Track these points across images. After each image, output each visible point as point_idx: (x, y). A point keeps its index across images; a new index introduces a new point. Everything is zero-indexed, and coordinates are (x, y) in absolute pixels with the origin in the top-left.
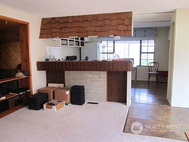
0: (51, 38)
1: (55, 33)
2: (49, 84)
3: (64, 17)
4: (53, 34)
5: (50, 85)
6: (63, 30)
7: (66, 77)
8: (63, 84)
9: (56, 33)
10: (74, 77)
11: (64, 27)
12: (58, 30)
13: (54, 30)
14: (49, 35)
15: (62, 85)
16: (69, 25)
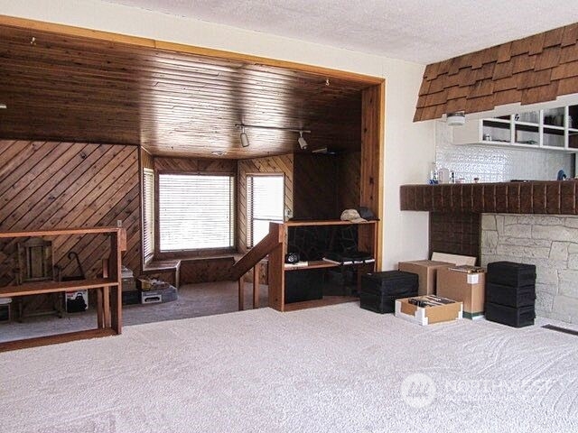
0: (444, 116)
1: (456, 99)
2: (434, 253)
3: (486, 50)
4: (451, 106)
5: (437, 257)
6: (479, 87)
7: (486, 236)
8: (475, 259)
9: (459, 100)
10: (509, 237)
11: (482, 80)
12: (466, 92)
13: (454, 93)
14: (440, 109)
15: (471, 261)
16: (497, 71)
